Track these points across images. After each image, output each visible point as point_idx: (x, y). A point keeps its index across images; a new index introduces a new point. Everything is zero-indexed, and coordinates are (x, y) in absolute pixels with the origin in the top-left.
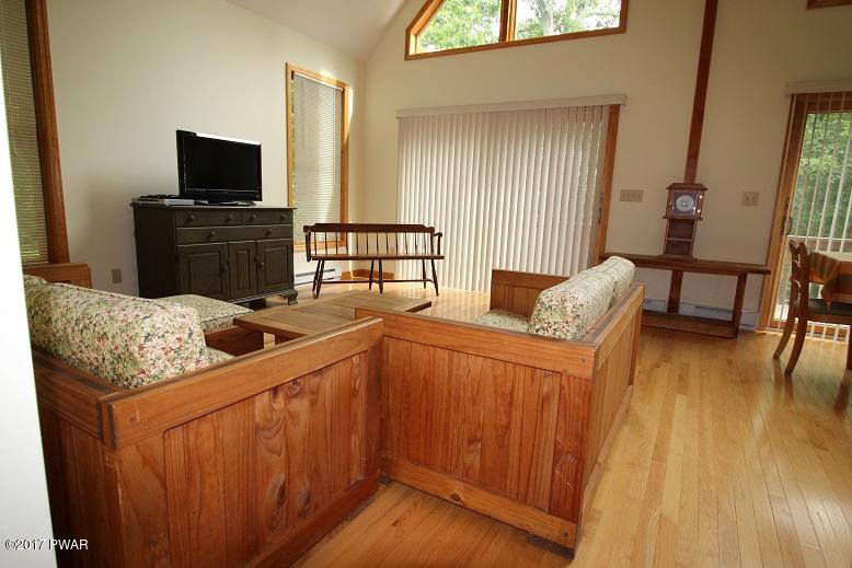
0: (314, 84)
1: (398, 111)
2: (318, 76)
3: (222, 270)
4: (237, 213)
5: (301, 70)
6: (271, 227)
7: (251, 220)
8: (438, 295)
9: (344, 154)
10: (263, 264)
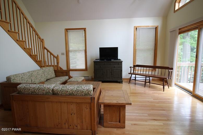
0: (144, 29)
1: (170, 30)
3: (103, 74)
4: (106, 63)
5: (139, 27)
6: (115, 66)
7: (110, 64)
8: (164, 91)
9: (156, 45)
10: (113, 73)
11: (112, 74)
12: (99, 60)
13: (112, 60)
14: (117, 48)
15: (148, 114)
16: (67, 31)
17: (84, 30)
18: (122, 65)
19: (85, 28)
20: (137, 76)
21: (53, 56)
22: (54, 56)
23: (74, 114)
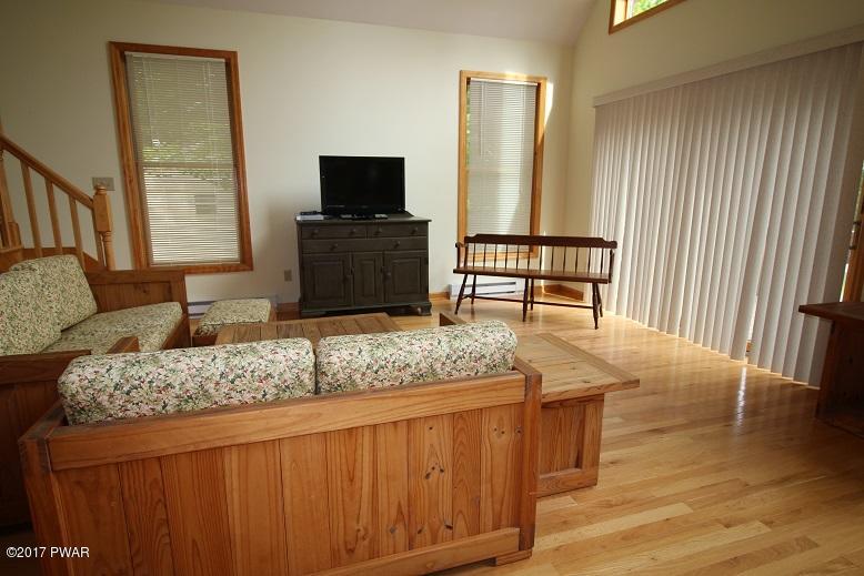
0: (498, 86)
1: (595, 98)
2: (502, 76)
3: (345, 280)
4: (360, 227)
5: (478, 74)
6: (400, 240)
7: (378, 233)
8: (596, 328)
9: (537, 157)
10: (389, 274)
11: (385, 278)
12: (321, 217)
13: (377, 216)
14: (401, 161)
15: (622, 416)
16: (124, 58)
17: (224, 60)
18: (426, 235)
19: (235, 54)
20: (481, 279)
21: (70, 195)
22: (74, 195)
23: (442, 471)
